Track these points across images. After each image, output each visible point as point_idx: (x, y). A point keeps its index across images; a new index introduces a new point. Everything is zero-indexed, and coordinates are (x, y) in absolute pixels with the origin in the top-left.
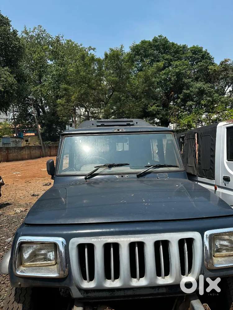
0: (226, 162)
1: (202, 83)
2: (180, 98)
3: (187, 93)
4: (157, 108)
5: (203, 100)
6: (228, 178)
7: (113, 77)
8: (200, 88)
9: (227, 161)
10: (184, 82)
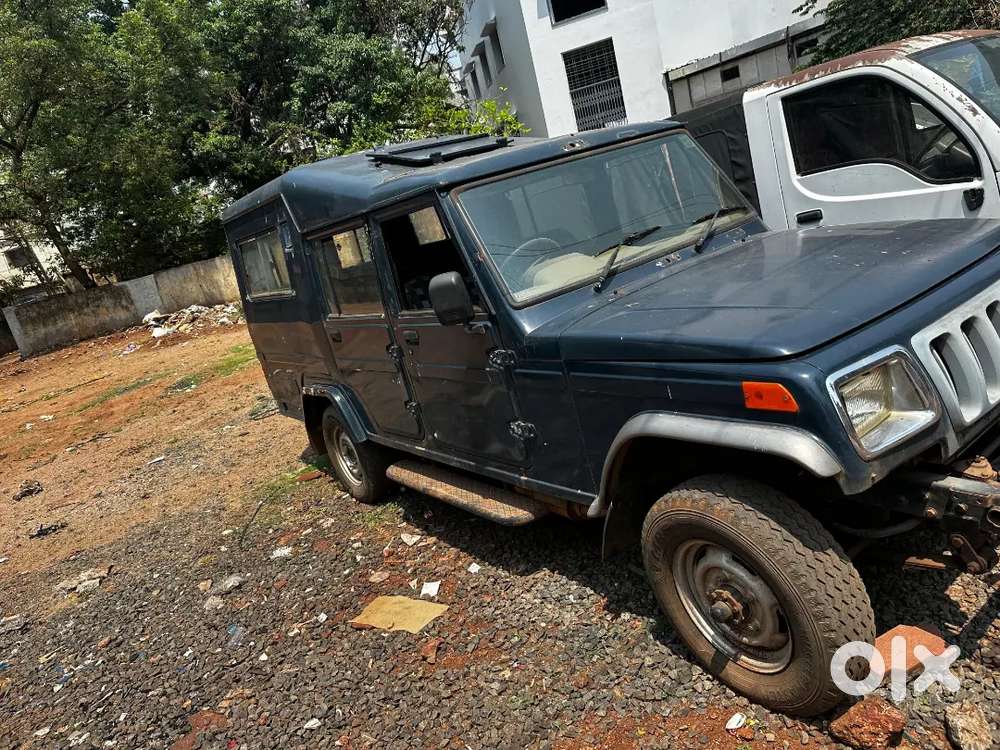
0: (798, 180)
1: (356, 37)
2: (295, 95)
3: (317, 76)
4: (227, 137)
5: (374, 91)
6: (816, 215)
7: (28, 39)
8: (359, 53)
9: (799, 177)
10: (295, 38)
